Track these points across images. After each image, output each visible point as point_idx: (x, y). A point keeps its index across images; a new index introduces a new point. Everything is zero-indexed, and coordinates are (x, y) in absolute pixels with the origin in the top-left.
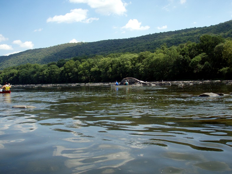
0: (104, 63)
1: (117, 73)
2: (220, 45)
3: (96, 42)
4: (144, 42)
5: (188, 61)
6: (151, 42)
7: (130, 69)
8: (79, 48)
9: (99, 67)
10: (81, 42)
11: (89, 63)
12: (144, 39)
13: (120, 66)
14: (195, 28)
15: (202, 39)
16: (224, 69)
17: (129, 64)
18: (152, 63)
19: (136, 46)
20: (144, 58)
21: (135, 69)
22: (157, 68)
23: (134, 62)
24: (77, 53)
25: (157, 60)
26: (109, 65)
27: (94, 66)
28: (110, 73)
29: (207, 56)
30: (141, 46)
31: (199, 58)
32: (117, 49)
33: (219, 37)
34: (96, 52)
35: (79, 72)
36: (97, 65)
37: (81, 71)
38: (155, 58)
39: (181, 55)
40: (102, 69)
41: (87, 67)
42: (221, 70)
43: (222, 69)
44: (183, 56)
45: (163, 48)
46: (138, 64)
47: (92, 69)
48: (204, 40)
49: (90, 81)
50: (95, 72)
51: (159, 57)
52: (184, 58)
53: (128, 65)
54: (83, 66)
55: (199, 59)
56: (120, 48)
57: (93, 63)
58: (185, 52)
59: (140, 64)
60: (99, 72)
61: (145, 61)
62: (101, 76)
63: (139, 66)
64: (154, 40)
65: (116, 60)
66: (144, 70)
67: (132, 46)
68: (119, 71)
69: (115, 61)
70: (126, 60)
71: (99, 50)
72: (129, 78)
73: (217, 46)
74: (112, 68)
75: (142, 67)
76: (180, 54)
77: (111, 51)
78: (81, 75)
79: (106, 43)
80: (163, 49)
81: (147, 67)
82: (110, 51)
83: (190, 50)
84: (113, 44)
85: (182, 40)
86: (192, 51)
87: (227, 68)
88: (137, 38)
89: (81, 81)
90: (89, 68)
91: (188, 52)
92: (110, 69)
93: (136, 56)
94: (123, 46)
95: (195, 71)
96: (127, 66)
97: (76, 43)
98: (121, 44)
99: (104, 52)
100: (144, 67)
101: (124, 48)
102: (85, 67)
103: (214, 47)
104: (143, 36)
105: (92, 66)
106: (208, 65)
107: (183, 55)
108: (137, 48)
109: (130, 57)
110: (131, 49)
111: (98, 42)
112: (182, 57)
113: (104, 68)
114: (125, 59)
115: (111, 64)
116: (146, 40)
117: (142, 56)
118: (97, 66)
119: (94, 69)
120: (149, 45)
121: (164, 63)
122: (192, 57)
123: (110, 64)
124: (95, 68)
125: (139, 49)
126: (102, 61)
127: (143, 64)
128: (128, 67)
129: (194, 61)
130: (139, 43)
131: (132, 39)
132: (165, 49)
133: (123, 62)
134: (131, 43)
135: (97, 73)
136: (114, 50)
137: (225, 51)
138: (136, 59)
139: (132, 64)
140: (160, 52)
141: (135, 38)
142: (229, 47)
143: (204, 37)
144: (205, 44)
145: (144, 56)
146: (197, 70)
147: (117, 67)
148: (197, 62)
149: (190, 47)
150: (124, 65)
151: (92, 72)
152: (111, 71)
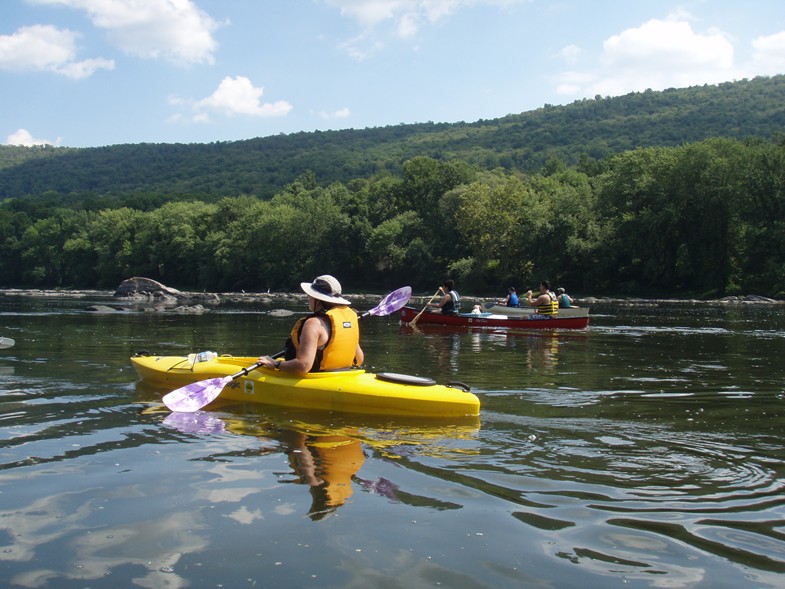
0: (110, 225)
1: (149, 262)
2: (461, 190)
3: (99, 150)
4: (261, 158)
5: (363, 234)
6: (280, 162)
7: (190, 250)
8: (36, 165)
9: (91, 238)
10: (46, 145)
11: (60, 221)
12: (260, 148)
13: (159, 237)
14: (431, 123)
15: (410, 168)
16: (464, 261)
17: (187, 232)
18: (257, 232)
19: (231, 171)
20: (233, 217)
21: (205, 250)
22: (269, 251)
23: (202, 227)
24: (29, 183)
25: (271, 227)
26: (124, 232)
27: (78, 232)
28: (127, 259)
29: (420, 220)
30: (250, 171)
31: (393, 226)
32: (168, 178)
33: (457, 166)
34: (95, 184)
35: (26, 249)
36: (88, 231)
37: (33, 249)
38: (265, 219)
39: (346, 215)
40: (101, 246)
41: (53, 236)
42: (455, 265)
43: (458, 263)
44: (350, 217)
45: (294, 188)
46: (216, 236)
47: (69, 244)
48: (415, 172)
49: (60, 282)
50: (79, 252)
51: (276, 217)
52: (353, 222)
53: (184, 236)
54: (39, 232)
55: (395, 230)
56: (179, 176)
57: (73, 222)
58: (357, 205)
59: (220, 235)
60: (92, 256)
61: (235, 227)
62: (96, 268)
63: (216, 243)
64: (292, 156)
65: (148, 219)
66: (231, 256)
67: (219, 171)
68: (155, 254)
69: (142, 222)
70: (178, 219)
71: (105, 178)
72: (139, 280)
73: (448, 193)
74: (133, 244)
75: (224, 245)
76: (342, 212)
77: (147, 185)
78: (32, 262)
79: (133, 154)
80: (294, 192)
81: (240, 246)
82: (143, 181)
83: (372, 200)
84: (154, 161)
85: (382, 160)
86: (379, 204)
87: (471, 260)
88: (239, 144)
89: (31, 283)
90: (59, 240)
91: (367, 207)
92: (128, 248)
93: (212, 209)
94: (189, 170)
95: (381, 267)
96: (179, 239)
97: (27, 148)
98: (182, 163)
99: (122, 186)
100: (229, 246)
101: (192, 175)
102: (44, 237)
103: (439, 195)
104: (257, 139)
105: (70, 232)
106: (419, 249)
107: (352, 212)
108: (234, 181)
109: (190, 212)
110: (215, 182)
111: (106, 150)
112: (347, 220)
113: (107, 242)
114: (175, 216)
115: (132, 231)
116: (268, 152)
117: (228, 209)
118: (85, 235)
119: (74, 242)
121: (292, 234)
122: (376, 221)
123: (129, 230)
124: (79, 240)
125: (238, 182)
126: (104, 218)
127: (228, 237)
128: (184, 243)
129: (378, 235)
130: (244, 163)
131: (220, 147)
132: (301, 193)
133: (168, 225)
134: (216, 159)
135: (84, 257)
136: (158, 181)
137: (464, 212)
138: (209, 218)
139: (197, 233)
140: (283, 203)
141: (231, 145)
142: (476, 198)
143: (416, 163)
144: (417, 185)
145: (234, 210)
146: (387, 262)
147: (150, 242)
148: (389, 237)
149: (376, 189)
150: (171, 236)
151: (70, 254)
152: (129, 253)
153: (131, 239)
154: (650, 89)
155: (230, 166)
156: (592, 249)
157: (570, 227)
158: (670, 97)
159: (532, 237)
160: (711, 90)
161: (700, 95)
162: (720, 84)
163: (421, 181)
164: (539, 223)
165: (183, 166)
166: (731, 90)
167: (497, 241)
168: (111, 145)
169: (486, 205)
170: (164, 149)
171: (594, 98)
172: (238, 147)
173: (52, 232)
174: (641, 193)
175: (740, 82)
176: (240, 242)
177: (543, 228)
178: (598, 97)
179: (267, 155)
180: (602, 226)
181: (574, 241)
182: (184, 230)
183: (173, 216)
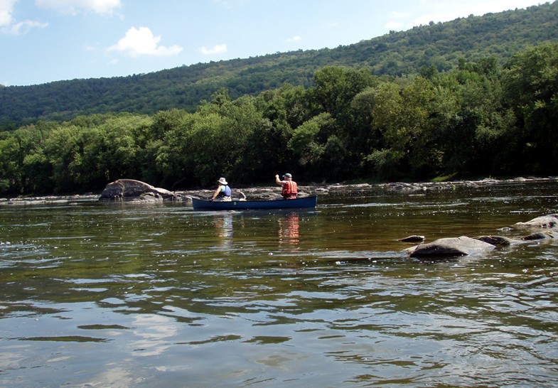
0: (61, 141)
1: (96, 169)
2: (367, 91)
3: (41, 86)
4: (170, 85)
5: (284, 135)
6: (186, 87)
7: (132, 158)
9: (46, 153)
11: (19, 141)
12: (168, 78)
13: (104, 148)
14: (301, 51)
15: (321, 76)
16: (378, 153)
17: (129, 142)
18: (191, 139)
19: (147, 96)
20: (168, 127)
21: (146, 156)
22: (202, 154)
23: (141, 138)
25: (203, 133)
26: (74, 146)
27: (34, 149)
28: (77, 168)
29: (334, 120)
30: (162, 96)
31: (312, 125)
32: (98, 104)
33: (362, 72)
34: (41, 113)
36: (43, 147)
38: (198, 126)
39: (267, 120)
40: (55, 159)
41: (14, 153)
42: (370, 157)
43: (373, 155)
44: (271, 120)
45: (218, 99)
46: (155, 144)
47: (28, 159)
48: (326, 80)
49: (22, 191)
50: (37, 165)
51: (207, 125)
52: (274, 125)
53: (126, 146)
54: (2, 151)
55: (314, 129)
56: (106, 103)
57: (30, 140)
58: (277, 110)
59: (159, 142)
60: (48, 168)
61: (171, 136)
62: (51, 178)
63: (156, 150)
64: (194, 81)
65: (94, 134)
66: (170, 160)
67: (137, 97)
68: (101, 163)
69: (89, 136)
70: (121, 132)
71: (48, 108)
72: (125, 182)
73: (358, 96)
74: (82, 155)
75: (163, 151)
76: (264, 116)
77: (81, 111)
79: (68, 88)
80: (219, 102)
81: (176, 151)
82: (79, 109)
83: (289, 106)
84: (85, 92)
85: (267, 81)
86: (296, 109)
87: (385, 152)
88: (151, 75)
90: (19, 156)
91: (285, 112)
92: (78, 159)
93: (148, 121)
94: (114, 97)
95: (304, 161)
96: (122, 149)
98: (108, 92)
99: (62, 113)
100: (168, 152)
101: (116, 101)
102: (7, 154)
103: (350, 98)
105: (28, 148)
107: (272, 118)
108: (151, 103)
109: (130, 125)
110: (135, 106)
111: (47, 86)
112: (269, 124)
113: (60, 155)
114: (118, 129)
115: (81, 144)
116: (175, 80)
117: (163, 120)
118: (41, 150)
119: (32, 157)
120: (181, 94)
121: (220, 139)
122: (294, 123)
123: (78, 144)
124: (36, 155)
125: (155, 104)
126: (56, 135)
127: (166, 144)
128: (127, 152)
129: (300, 134)
130: (156, 90)
131: (136, 79)
132: (225, 104)
133: (112, 138)
134: (134, 88)
135: (42, 169)
136: (90, 107)
137: (380, 109)
138: (147, 130)
139: (137, 143)
140: (211, 112)
141: (145, 76)
142: (389, 97)
143: (325, 71)
144: (328, 90)
145: (169, 121)
146: (308, 158)
147: (97, 153)
148: (309, 136)
149: (291, 97)
150: (115, 147)
151: (28, 167)
152: (80, 163)
153: (81, 151)
154: (472, 15)
155: (146, 92)
156: (498, 136)
157: (477, 118)
158: (490, 19)
159: (443, 128)
160: (521, 13)
161: (513, 17)
162: (528, 8)
163: (331, 87)
164: (449, 116)
165: (108, 95)
166: (537, 12)
167: (411, 134)
168: (50, 82)
169: (399, 102)
170: (93, 83)
171: (428, 24)
172: (150, 78)
173: (13, 150)
174: (547, 82)
175: (543, 5)
176: (176, 148)
177: (452, 121)
178: (431, 23)
179: (174, 83)
180: (503, 115)
181: (482, 129)
182: (126, 141)
183: (115, 130)
